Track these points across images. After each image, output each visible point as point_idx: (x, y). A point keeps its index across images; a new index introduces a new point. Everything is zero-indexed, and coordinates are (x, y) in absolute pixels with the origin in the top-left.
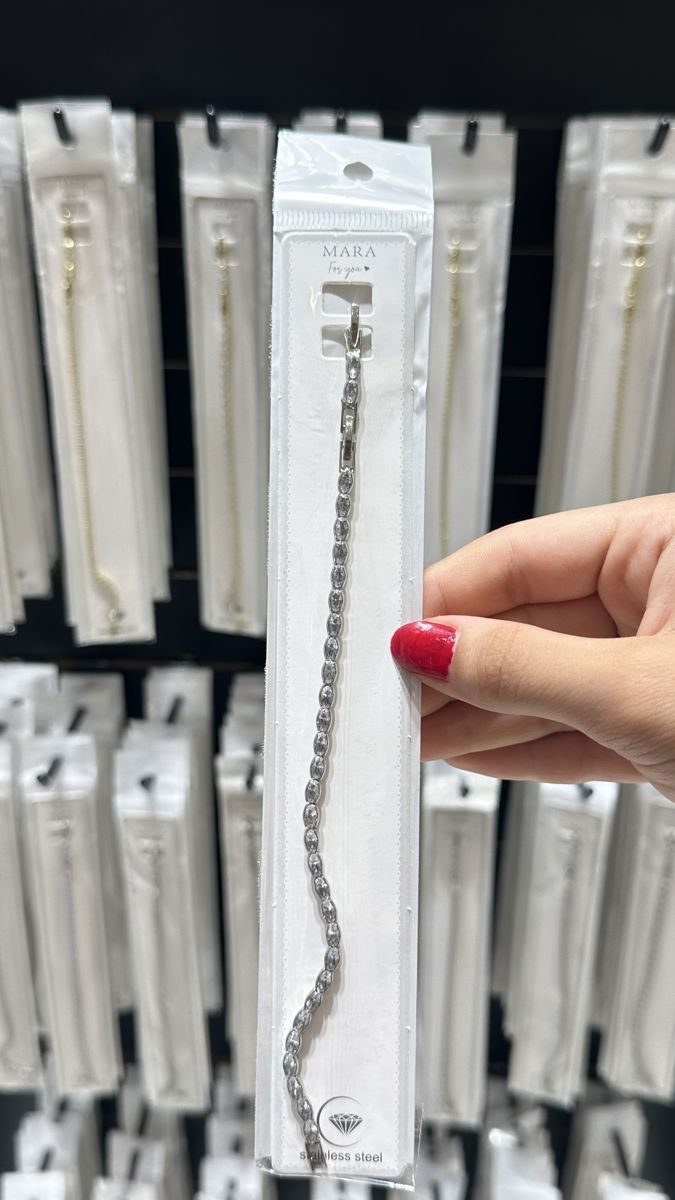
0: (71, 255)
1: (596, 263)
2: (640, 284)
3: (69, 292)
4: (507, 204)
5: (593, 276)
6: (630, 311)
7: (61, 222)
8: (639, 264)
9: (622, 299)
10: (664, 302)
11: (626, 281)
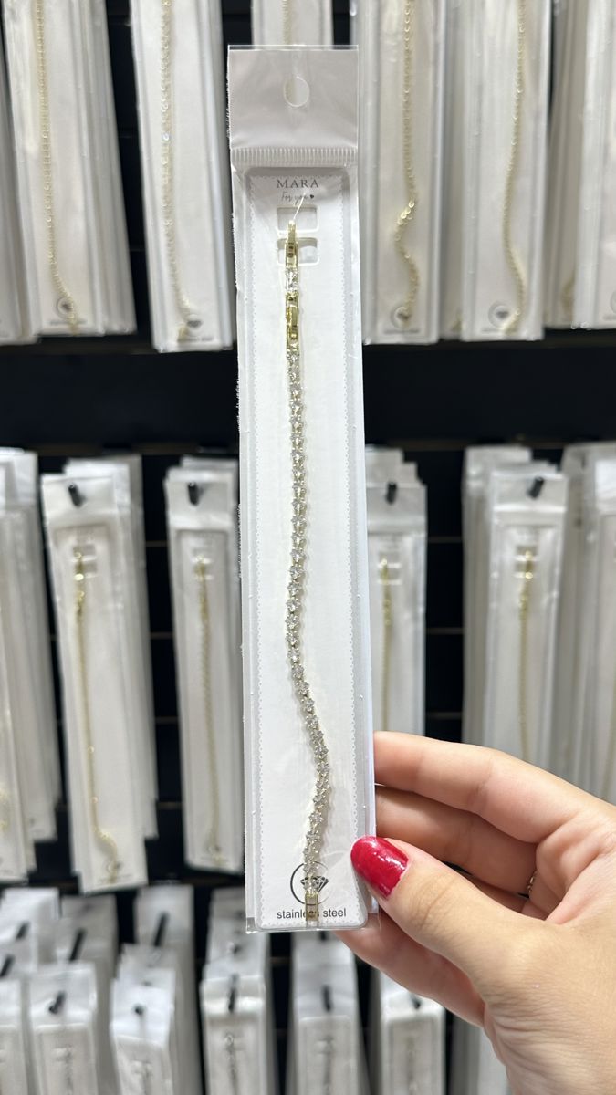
0: (81, 585)
1: (495, 575)
2: (529, 591)
3: (80, 612)
4: (422, 536)
5: (493, 585)
6: (525, 610)
7: (74, 561)
8: (528, 576)
9: (518, 602)
10: (550, 602)
11: (520, 588)
